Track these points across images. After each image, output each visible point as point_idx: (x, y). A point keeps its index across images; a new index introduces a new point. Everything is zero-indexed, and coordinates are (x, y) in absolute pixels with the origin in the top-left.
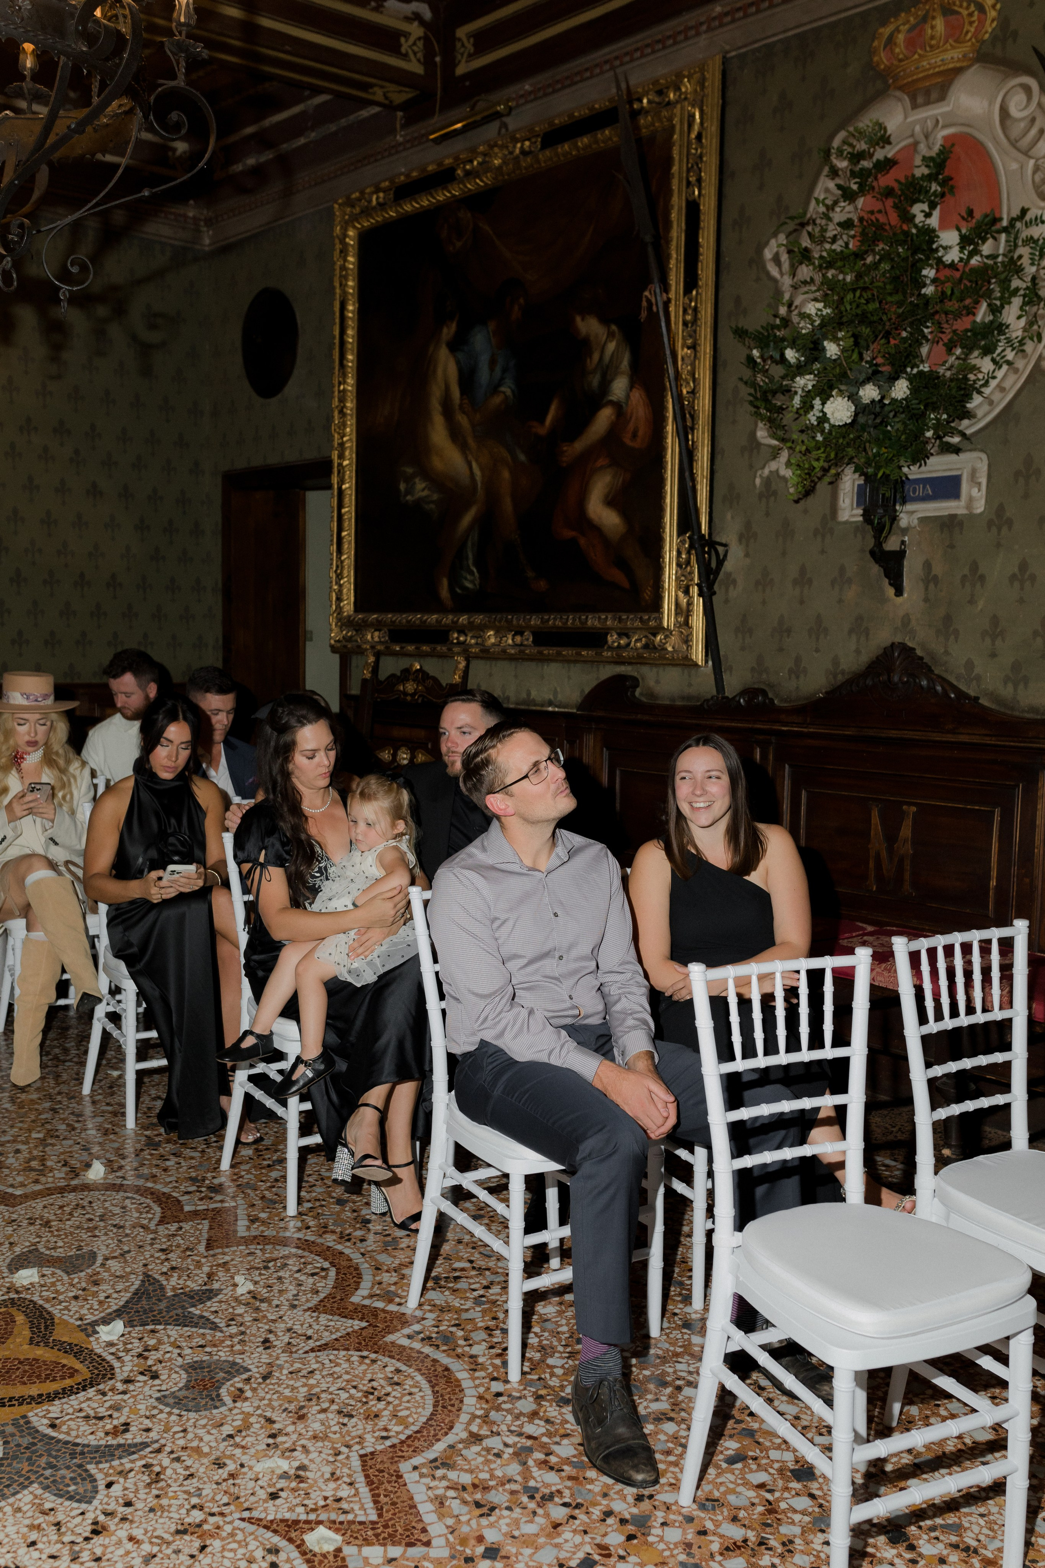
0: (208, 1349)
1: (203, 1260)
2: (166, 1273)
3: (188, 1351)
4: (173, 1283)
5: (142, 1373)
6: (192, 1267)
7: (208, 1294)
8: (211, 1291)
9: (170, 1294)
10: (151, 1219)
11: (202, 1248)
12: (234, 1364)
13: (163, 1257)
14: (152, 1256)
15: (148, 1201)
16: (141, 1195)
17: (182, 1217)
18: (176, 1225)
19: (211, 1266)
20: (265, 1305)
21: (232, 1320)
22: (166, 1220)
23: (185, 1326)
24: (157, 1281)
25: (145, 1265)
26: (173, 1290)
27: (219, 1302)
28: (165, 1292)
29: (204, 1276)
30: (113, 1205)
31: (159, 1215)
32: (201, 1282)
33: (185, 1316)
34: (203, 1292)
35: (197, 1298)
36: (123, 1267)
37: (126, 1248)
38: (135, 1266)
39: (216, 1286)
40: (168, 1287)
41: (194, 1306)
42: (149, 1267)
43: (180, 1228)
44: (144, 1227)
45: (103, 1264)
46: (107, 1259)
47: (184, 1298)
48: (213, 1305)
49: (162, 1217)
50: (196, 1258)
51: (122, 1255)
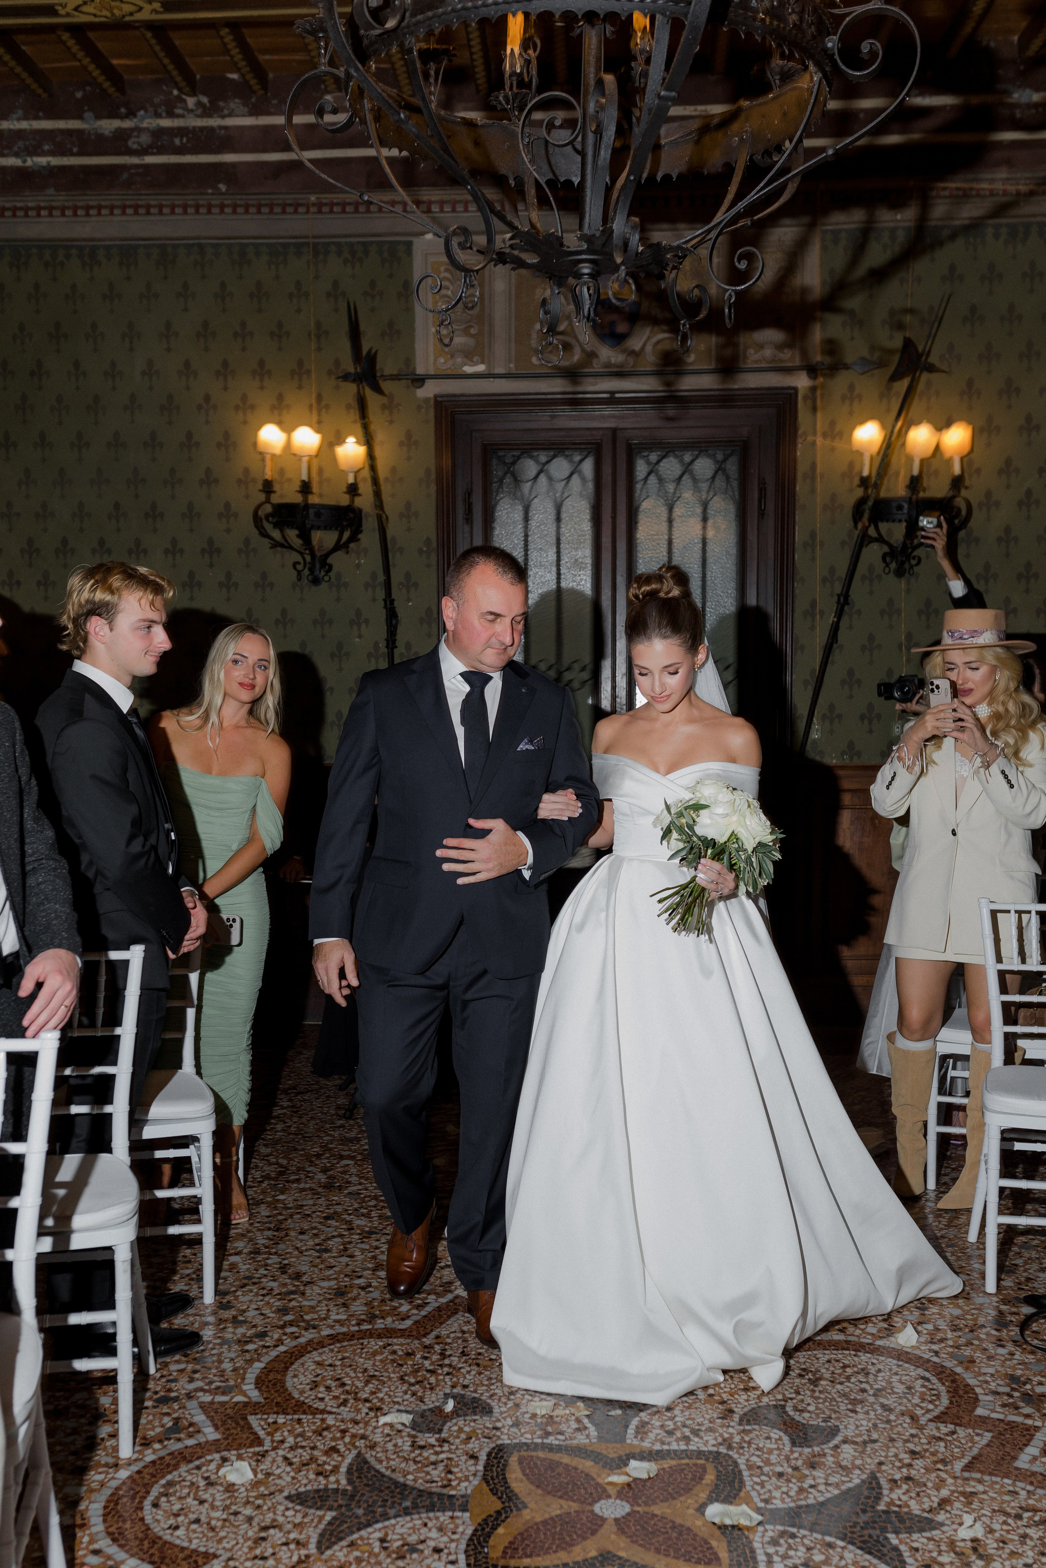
1: (950, 1481)
2: (895, 1481)
4: (894, 1496)
6: (930, 1484)
7: (926, 1524)
8: (931, 1521)
9: (882, 1507)
10: (928, 1411)
11: (958, 1466)
13: (907, 1461)
14: (896, 1456)
15: (942, 1389)
16: (940, 1380)
17: (965, 1420)
18: (951, 1427)
19: (953, 1492)
22: (945, 1418)
23: (870, 1553)
24: (880, 1487)
25: (881, 1464)
26: (888, 1504)
27: (929, 1539)
28: (878, 1504)
29: (936, 1500)
30: (901, 1382)
31: (941, 1409)
32: (926, 1506)
33: (878, 1541)
34: (921, 1519)
35: (908, 1524)
36: (855, 1458)
37: (875, 1436)
38: (869, 1460)
39: (941, 1517)
40: (886, 1499)
41: (897, 1532)
42: (884, 1468)
43: (953, 1433)
44: (914, 1418)
45: (837, 1447)
46: (845, 1442)
47: (893, 1517)
48: (919, 1540)
49: (942, 1413)
50: (943, 1475)
51: (865, 1443)
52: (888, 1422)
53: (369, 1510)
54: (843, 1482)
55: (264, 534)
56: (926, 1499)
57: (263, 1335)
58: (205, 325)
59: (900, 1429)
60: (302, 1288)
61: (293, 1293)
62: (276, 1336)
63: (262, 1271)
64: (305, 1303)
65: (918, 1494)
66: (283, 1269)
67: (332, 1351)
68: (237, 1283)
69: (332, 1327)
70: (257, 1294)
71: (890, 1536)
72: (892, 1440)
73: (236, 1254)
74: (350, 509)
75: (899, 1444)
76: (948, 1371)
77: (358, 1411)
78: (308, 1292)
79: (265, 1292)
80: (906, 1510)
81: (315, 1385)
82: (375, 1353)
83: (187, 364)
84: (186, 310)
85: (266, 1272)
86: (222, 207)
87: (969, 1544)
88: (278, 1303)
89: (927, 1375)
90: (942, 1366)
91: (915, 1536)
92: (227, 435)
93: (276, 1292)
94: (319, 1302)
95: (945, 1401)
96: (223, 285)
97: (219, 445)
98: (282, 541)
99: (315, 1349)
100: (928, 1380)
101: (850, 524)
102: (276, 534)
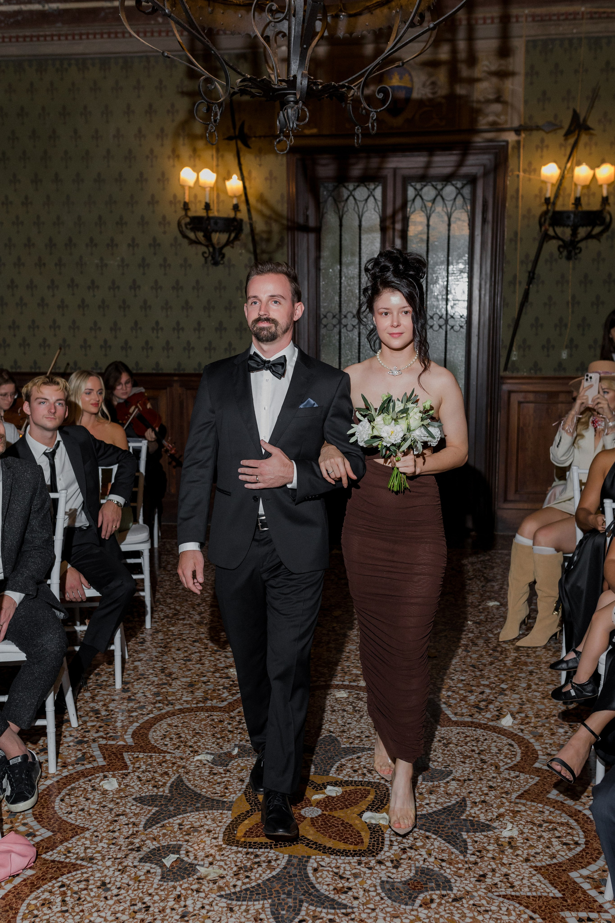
0: (444, 864)
1: (507, 804)
2: (475, 803)
3: (432, 859)
4: (472, 811)
5: (392, 861)
6: (495, 805)
7: (486, 828)
8: (489, 826)
9: (463, 817)
10: (507, 764)
11: (515, 795)
12: (449, 881)
13: (485, 792)
14: (480, 788)
15: (519, 751)
16: (519, 746)
17: (527, 770)
18: (517, 773)
19: (507, 810)
20: (510, 851)
21: (480, 851)
22: (516, 768)
23: (449, 843)
24: (466, 806)
25: (470, 793)
26: (468, 816)
27: (485, 836)
28: (462, 815)
29: (496, 814)
30: (496, 746)
31: (515, 762)
32: (489, 818)
33: (455, 836)
34: (484, 825)
35: (475, 827)
36: (456, 789)
37: (472, 777)
38: (464, 791)
39: (495, 824)
40: (468, 813)
41: (468, 832)
42: (471, 795)
43: (517, 777)
44: (497, 767)
45: (448, 782)
46: (453, 780)
47: (468, 824)
48: (479, 836)
49: (515, 765)
50: (504, 800)
51: (465, 780)
52: (482, 769)
53: (177, 808)
54: (446, 802)
55: (185, 236)
56: (490, 814)
57: (142, 707)
58: (150, 106)
59: (487, 773)
60: (171, 681)
61: (165, 684)
62: (150, 708)
63: (151, 671)
64: (171, 690)
65: (486, 811)
66: (163, 670)
67: (178, 718)
68: (136, 677)
69: (182, 704)
70: (145, 684)
71: (463, 833)
72: (481, 779)
73: (139, 661)
74: (234, 219)
75: (484, 782)
76: (526, 741)
77: (185, 752)
78: (174, 683)
79: (150, 683)
80: (476, 819)
81: (165, 737)
82: (201, 721)
83: (140, 131)
84: (139, 97)
85: (153, 672)
86: (160, 32)
87: (507, 839)
88: (155, 690)
89: (513, 743)
90: (523, 738)
91: (477, 834)
92: (163, 174)
93: (156, 683)
94: (178, 690)
95: (518, 758)
96: (161, 82)
97: (159, 180)
98: (196, 240)
99: (170, 717)
100: (511, 745)
101: (538, 227)
102: (192, 235)
